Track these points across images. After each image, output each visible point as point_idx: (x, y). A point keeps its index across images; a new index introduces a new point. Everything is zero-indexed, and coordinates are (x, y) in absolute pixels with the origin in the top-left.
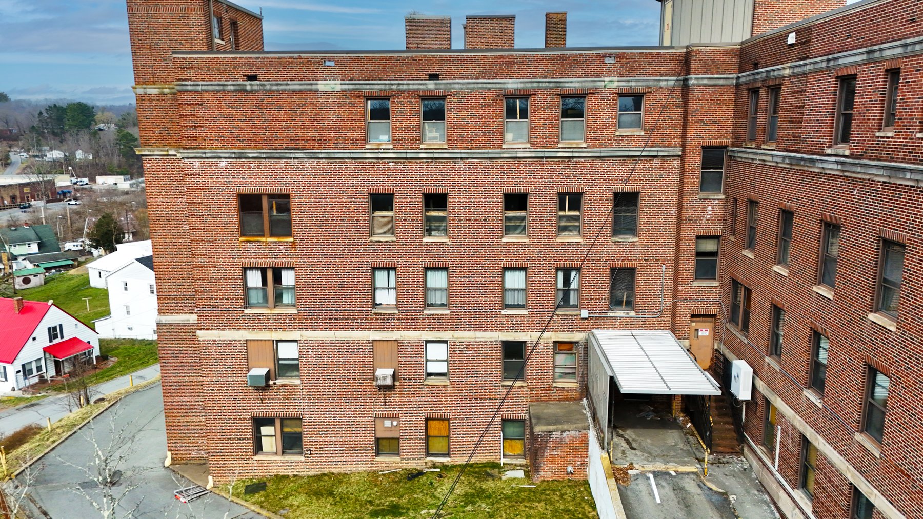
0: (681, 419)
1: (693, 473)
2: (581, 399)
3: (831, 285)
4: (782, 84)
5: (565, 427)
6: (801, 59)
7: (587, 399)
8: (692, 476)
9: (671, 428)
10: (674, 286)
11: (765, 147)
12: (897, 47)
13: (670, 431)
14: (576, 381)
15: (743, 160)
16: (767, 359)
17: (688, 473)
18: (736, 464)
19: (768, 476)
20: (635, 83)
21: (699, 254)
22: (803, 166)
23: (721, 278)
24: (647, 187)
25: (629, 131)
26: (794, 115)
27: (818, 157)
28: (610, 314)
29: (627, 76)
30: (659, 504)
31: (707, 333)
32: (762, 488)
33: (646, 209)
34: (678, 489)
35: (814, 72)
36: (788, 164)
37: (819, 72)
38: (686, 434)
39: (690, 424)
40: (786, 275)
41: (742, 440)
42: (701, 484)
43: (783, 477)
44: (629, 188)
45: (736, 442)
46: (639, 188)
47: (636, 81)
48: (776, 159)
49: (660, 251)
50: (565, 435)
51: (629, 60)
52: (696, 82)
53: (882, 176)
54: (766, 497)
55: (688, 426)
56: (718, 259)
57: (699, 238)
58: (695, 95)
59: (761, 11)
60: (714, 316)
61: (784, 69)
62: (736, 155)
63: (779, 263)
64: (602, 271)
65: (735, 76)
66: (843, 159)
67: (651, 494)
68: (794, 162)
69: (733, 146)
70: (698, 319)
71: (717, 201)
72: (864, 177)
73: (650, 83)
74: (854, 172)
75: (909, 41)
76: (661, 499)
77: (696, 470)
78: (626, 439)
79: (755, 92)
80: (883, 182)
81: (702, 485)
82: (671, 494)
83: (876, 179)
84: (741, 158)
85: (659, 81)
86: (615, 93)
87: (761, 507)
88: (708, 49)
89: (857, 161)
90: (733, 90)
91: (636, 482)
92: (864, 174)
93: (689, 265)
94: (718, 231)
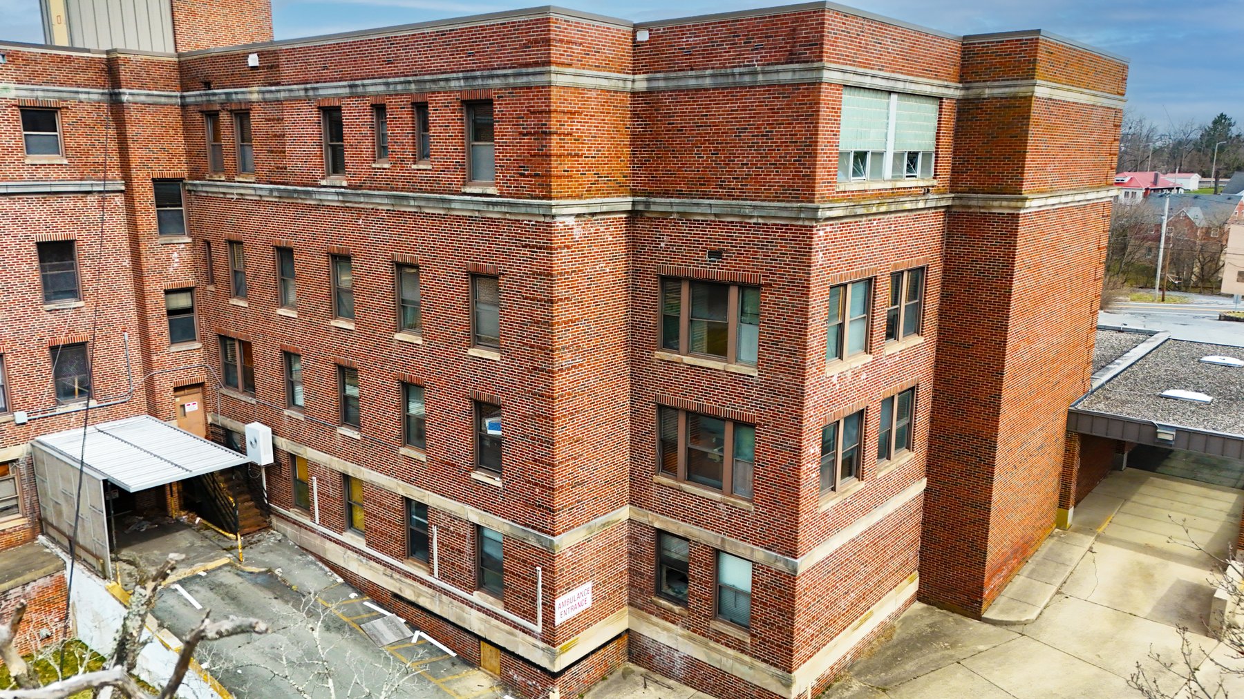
0: (184, 517)
1: (226, 565)
2: (34, 538)
3: (350, 316)
4: (251, 109)
5: (28, 577)
6: (271, 85)
7: (43, 534)
8: (226, 569)
9: (178, 531)
10: (144, 357)
11: (241, 179)
12: (380, 84)
13: (177, 534)
14: (21, 516)
15: (210, 195)
16: (286, 412)
17: (220, 568)
18: (269, 539)
19: (308, 535)
20: (42, 94)
21: (171, 312)
22: (296, 198)
23: (203, 338)
24: (84, 233)
25: (45, 158)
26: (274, 144)
27: (315, 189)
28: (60, 410)
29: (28, 83)
30: (201, 610)
31: (196, 407)
32: (304, 550)
33: (88, 263)
34: (215, 587)
35: (290, 100)
36: (276, 197)
37: (297, 100)
38: (198, 531)
39: (198, 519)
40: (296, 316)
41: (268, 512)
42: (239, 572)
43: (327, 527)
44: (59, 236)
45: (261, 518)
46: (73, 235)
47: (43, 90)
48: (259, 192)
49: (117, 315)
50: (28, 588)
51: (27, 60)
52: (131, 98)
53: (387, 204)
54: (311, 558)
55: (197, 522)
56: (196, 315)
57: (167, 292)
58: (132, 115)
59: (181, 17)
60: (201, 385)
61: (251, 92)
62: (200, 188)
63: (282, 306)
64: (37, 354)
65: (178, 94)
66: (343, 190)
67: (187, 604)
68: (285, 195)
69: (190, 178)
70: (182, 393)
71: (183, 246)
72: (367, 206)
73: (65, 95)
74: (356, 203)
75: (390, 80)
76: (201, 604)
77: (227, 561)
78: (124, 561)
79: (212, 115)
80: (387, 210)
81: (241, 573)
82: (211, 595)
83: (380, 208)
84: (207, 192)
85: (77, 92)
86: (15, 106)
87: (309, 568)
88: (139, 58)
89: (359, 192)
90: (179, 111)
91: (162, 599)
92: (367, 203)
93: (160, 327)
94: (191, 282)
